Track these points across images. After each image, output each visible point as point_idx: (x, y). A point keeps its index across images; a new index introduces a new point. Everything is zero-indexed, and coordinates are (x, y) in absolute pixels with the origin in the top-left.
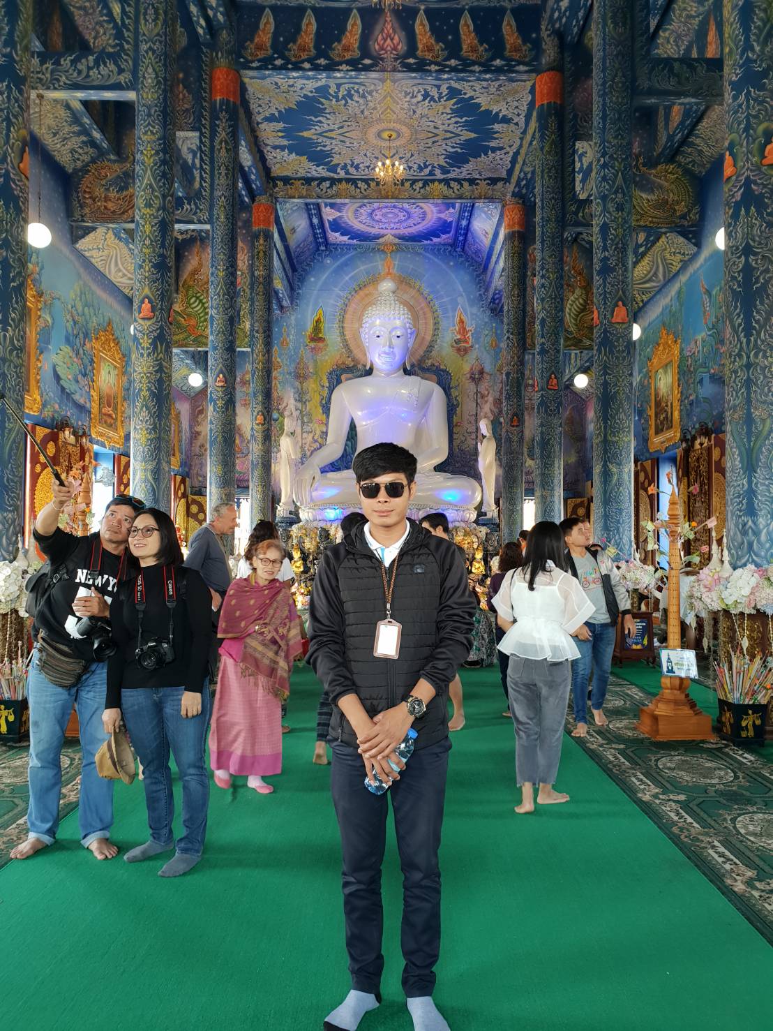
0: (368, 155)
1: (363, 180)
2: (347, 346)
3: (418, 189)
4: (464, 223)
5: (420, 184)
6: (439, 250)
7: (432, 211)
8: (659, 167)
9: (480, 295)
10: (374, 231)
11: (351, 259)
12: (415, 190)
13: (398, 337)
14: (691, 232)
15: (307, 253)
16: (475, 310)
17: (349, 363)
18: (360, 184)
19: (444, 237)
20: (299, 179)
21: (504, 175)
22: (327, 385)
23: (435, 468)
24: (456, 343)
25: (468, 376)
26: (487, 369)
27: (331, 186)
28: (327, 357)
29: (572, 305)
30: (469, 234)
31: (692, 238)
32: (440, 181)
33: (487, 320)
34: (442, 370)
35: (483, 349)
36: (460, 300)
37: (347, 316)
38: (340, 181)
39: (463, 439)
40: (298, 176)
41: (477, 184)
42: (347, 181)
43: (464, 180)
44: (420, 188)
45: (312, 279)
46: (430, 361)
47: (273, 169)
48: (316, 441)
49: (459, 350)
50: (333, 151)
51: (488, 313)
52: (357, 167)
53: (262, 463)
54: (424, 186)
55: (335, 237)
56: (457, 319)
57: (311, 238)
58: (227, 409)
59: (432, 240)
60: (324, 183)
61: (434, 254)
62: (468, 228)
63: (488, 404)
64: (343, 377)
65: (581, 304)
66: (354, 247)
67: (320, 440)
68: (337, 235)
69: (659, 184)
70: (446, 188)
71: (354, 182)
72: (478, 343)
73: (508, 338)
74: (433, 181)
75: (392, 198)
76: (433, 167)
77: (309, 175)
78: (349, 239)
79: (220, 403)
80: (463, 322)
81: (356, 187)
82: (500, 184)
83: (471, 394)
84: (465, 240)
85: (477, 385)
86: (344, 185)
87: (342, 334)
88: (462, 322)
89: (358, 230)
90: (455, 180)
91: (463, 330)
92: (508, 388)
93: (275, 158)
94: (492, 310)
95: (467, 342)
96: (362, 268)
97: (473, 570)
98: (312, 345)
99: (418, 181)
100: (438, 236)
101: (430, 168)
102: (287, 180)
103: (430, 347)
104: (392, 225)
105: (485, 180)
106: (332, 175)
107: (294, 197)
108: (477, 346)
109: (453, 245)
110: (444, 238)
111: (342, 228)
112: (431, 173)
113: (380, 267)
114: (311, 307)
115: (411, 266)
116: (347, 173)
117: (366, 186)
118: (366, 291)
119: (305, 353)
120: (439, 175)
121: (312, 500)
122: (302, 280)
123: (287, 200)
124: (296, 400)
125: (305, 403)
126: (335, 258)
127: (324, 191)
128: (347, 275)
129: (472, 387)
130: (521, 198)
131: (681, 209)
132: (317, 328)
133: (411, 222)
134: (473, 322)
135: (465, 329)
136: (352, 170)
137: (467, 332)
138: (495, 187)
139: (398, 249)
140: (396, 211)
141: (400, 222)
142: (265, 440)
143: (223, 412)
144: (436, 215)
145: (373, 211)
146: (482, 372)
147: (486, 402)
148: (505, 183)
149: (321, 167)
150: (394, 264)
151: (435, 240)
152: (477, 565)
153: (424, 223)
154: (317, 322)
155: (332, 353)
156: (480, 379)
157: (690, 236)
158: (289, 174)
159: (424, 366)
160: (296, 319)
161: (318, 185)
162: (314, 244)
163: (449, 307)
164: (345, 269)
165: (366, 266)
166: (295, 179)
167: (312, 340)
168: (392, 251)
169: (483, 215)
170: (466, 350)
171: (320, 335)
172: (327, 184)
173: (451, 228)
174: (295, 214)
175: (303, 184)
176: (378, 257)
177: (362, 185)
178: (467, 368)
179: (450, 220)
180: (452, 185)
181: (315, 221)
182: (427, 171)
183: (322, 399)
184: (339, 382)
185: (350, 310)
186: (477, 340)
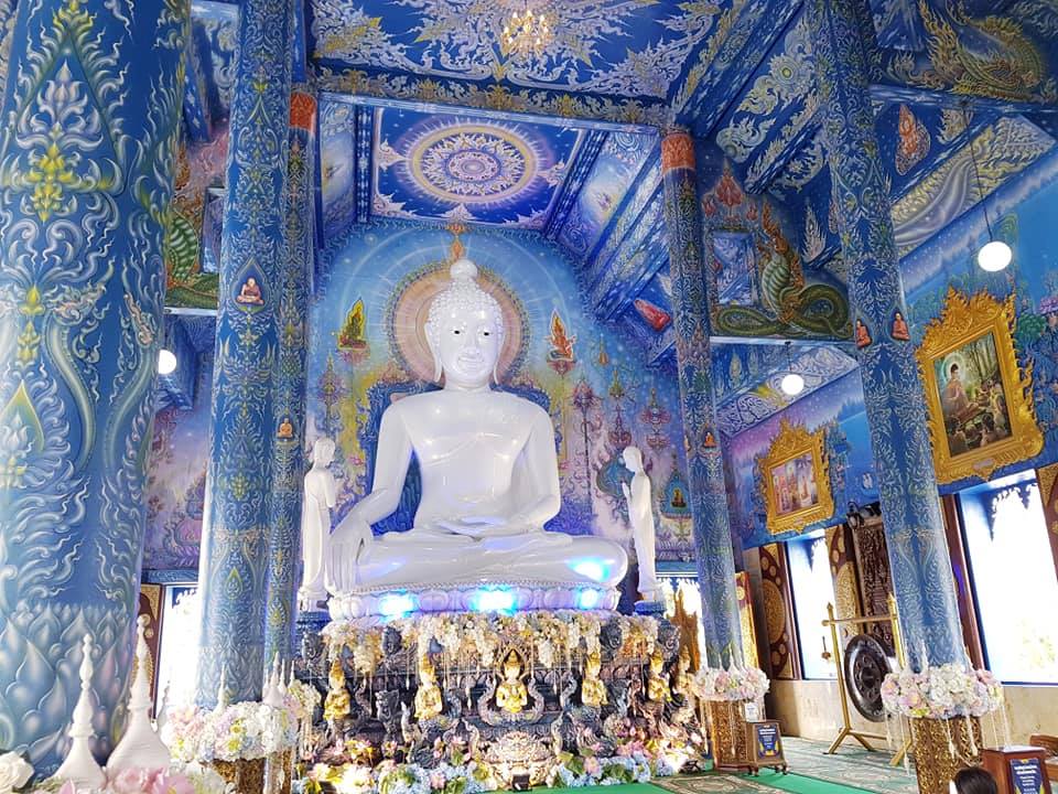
0: (480, 26)
1: (457, 81)
2: (399, 355)
3: (540, 102)
4: (575, 186)
5: (543, 95)
6: (524, 236)
7: (534, 163)
8: (988, 19)
9: (582, 296)
10: (443, 196)
11: (404, 238)
12: (535, 103)
13: (486, 334)
14: (1046, 116)
15: (341, 222)
16: (576, 315)
17: (403, 377)
18: (453, 85)
19: (535, 214)
20: (359, 67)
21: (663, 95)
22: (369, 407)
23: (545, 526)
24: (553, 356)
25: (572, 399)
26: (597, 392)
27: (408, 83)
28: (368, 368)
29: (769, 276)
30: (575, 209)
31: (1047, 125)
32: (572, 95)
33: (592, 328)
34: (536, 392)
35: (589, 365)
36: (555, 301)
37: (399, 313)
38: (422, 77)
39: (571, 487)
40: (357, 61)
41: (625, 104)
42: (434, 78)
43: (606, 96)
44: (543, 101)
45: (347, 261)
46: (518, 379)
47: (321, 41)
48: (348, 490)
49: (557, 366)
50: (426, 12)
51: (593, 319)
52: (454, 53)
53: (286, 508)
54: (549, 99)
55: (385, 204)
56: (553, 325)
57: (350, 198)
58: (263, 353)
59: (517, 220)
60: (397, 79)
61: (519, 242)
62: (575, 199)
63: (602, 438)
64: (392, 397)
65: (782, 276)
66: (408, 223)
67: (356, 489)
68: (387, 199)
69: (992, 42)
70: (580, 104)
71: (444, 81)
72: (583, 358)
73: (685, 317)
74: (562, 93)
75: (502, 110)
76: (570, 65)
77: (375, 62)
78: (403, 209)
79: (247, 339)
80: (561, 331)
81: (447, 88)
82: (656, 107)
83: (578, 425)
84: (565, 220)
85: (585, 413)
86: (428, 85)
87: (392, 337)
88: (559, 329)
89: (421, 192)
90: (593, 94)
91: (561, 340)
92: (692, 389)
93: (329, 15)
94: (598, 315)
95: (567, 355)
96: (419, 252)
97: (652, 696)
98: (346, 350)
99: (540, 90)
100: (528, 214)
101: (564, 65)
102: (338, 67)
103: (519, 360)
104: (471, 187)
105: (634, 99)
106: (412, 65)
107: (349, 93)
108: (581, 361)
109: (545, 231)
110: (537, 217)
111: (398, 186)
112: (563, 80)
113: (445, 252)
114: (344, 298)
115: (488, 254)
116: (437, 65)
117: (463, 90)
118: (426, 281)
119: (336, 363)
120: (573, 84)
121: (358, 581)
122: (331, 260)
123: (337, 97)
124: (318, 429)
125: (333, 433)
126: (381, 236)
127: (398, 89)
128: (398, 259)
129: (579, 415)
130: (688, 126)
131: (1031, 78)
132: (354, 326)
133: (500, 182)
134: (575, 330)
135: (564, 338)
136: (445, 58)
137: (568, 343)
138: (649, 110)
139: (470, 230)
140: (485, 158)
141: (484, 181)
142: (293, 466)
143: (253, 359)
144: (538, 173)
145: (451, 156)
146: (590, 396)
147: (599, 435)
148: (663, 106)
149: (399, 46)
150: (465, 250)
151: (523, 220)
152: (655, 685)
153: (517, 186)
154: (353, 318)
155: (376, 362)
156: (588, 405)
157: (1044, 122)
158: (343, 57)
159: (511, 385)
160: (322, 313)
161: (388, 80)
162: (352, 210)
163: (541, 309)
164: (396, 250)
165: (425, 250)
166: (352, 67)
167: (346, 343)
168: (462, 233)
169: (611, 169)
170: (566, 366)
171: (359, 338)
172: (403, 80)
173: (549, 199)
174: (339, 141)
175: (363, 76)
176: (441, 237)
177: (458, 88)
178: (569, 389)
179: (553, 183)
180: (589, 102)
181: (363, 164)
182: (557, 71)
183: (361, 428)
184: (387, 403)
185: (403, 306)
186: (581, 354)
